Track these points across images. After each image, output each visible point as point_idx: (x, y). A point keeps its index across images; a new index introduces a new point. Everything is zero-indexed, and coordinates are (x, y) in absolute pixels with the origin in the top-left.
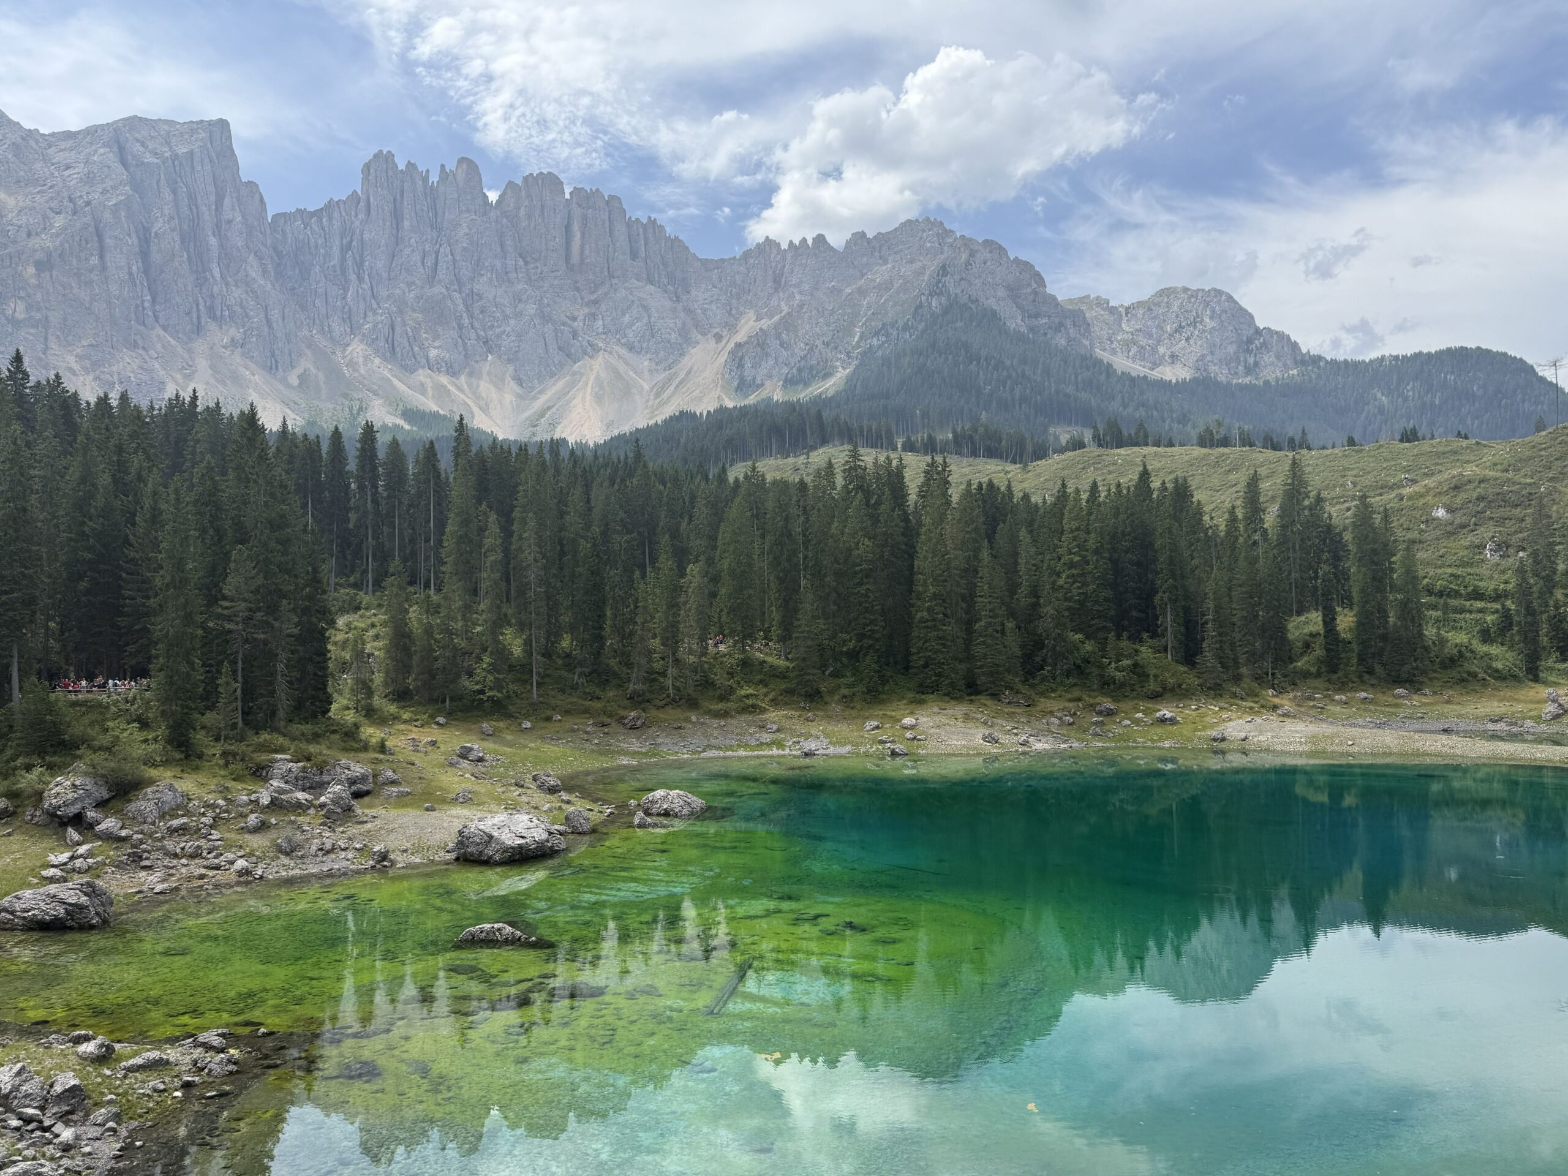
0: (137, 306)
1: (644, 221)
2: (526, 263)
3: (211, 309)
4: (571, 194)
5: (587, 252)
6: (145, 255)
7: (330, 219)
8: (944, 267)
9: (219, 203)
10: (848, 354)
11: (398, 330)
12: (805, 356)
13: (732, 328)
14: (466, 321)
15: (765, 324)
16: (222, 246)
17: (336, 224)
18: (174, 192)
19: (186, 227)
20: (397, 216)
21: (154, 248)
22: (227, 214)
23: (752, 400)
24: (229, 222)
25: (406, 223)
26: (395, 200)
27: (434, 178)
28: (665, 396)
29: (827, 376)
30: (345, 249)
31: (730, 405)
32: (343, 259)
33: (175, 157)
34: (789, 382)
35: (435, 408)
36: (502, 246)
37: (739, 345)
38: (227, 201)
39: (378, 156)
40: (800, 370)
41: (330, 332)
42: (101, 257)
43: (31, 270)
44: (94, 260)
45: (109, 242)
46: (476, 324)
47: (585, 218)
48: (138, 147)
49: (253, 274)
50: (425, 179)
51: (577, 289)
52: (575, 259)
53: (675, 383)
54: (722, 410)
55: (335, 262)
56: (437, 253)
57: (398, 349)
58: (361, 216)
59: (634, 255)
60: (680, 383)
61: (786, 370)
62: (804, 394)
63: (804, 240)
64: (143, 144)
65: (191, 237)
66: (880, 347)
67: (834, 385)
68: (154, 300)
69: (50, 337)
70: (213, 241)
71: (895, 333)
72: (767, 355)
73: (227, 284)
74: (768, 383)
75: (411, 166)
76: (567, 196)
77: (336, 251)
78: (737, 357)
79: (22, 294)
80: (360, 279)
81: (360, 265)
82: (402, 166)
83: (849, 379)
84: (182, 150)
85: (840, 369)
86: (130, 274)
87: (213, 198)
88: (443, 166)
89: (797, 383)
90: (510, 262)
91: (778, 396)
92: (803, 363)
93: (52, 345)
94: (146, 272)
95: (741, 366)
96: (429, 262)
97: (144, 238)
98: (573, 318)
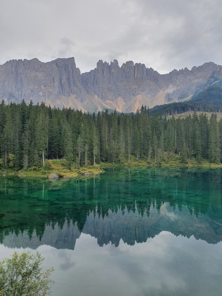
0: (59, 92)
1: (149, 68)
2: (126, 79)
3: (71, 92)
4: (135, 64)
5: (138, 75)
6: (61, 82)
7: (91, 74)
8: (214, 72)
9: (73, 73)
10: (192, 92)
11: (103, 93)
12: (183, 93)
13: (167, 88)
14: (115, 91)
18: (65, 71)
19: (67, 77)
20: (103, 72)
21: (62, 81)
22: (74, 74)
23: (171, 102)
24: (74, 76)
25: (105, 73)
26: (103, 69)
27: (110, 64)
28: (153, 103)
29: (187, 97)
30: (94, 79)
31: (167, 104)
32: (94, 81)
33: (65, 65)
34: (179, 98)
35: (110, 108)
36: (122, 76)
38: (74, 72)
39: (99, 61)
40: (182, 96)
41: (92, 94)
42: (54, 84)
43: (43, 87)
44: (53, 84)
45: (55, 81)
46: (117, 91)
47: (138, 69)
48: (60, 64)
49: (78, 85)
50: (108, 64)
51: (136, 83)
52: (136, 77)
53: (155, 100)
54: (165, 105)
55: (92, 81)
56: (110, 78)
57: (103, 97)
58: (97, 72)
59: (147, 75)
60: (156, 100)
61: (179, 96)
62: (182, 101)
63: (183, 69)
64: (60, 63)
65: (68, 79)
66: (199, 90)
67: (189, 98)
68: (62, 90)
69: (46, 98)
70: (72, 79)
71: (203, 87)
72: (174, 93)
73: (74, 87)
74: (175, 99)
75: (105, 62)
76: (134, 65)
77: (92, 79)
78: (168, 94)
79: (42, 91)
80: (97, 84)
81: (97, 82)
82: (104, 62)
83: (192, 97)
84: (66, 63)
85: (190, 95)
86: (58, 86)
87: (72, 71)
88: (111, 62)
89: (181, 98)
90: (123, 79)
91: (177, 101)
92: (182, 94)
93: (46, 99)
94: (61, 86)
95: (169, 96)
96: (109, 80)
97: (61, 80)
98: (135, 89)
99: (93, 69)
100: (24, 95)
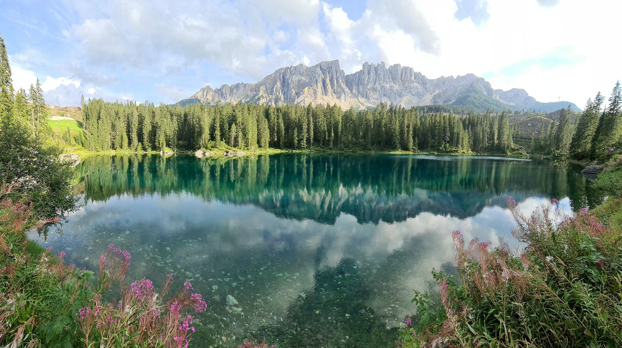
1: (418, 72)
2: (393, 80)
5: (405, 78)
6: (324, 84)
7: (356, 75)
8: (473, 82)
9: (336, 74)
10: (455, 97)
12: (447, 97)
13: (434, 92)
15: (440, 91)
16: (336, 81)
17: (357, 76)
18: (329, 73)
20: (369, 73)
22: (338, 75)
24: (338, 77)
26: (369, 70)
27: (376, 66)
28: (419, 103)
29: (452, 101)
30: (359, 80)
32: (358, 82)
33: (329, 67)
34: (445, 102)
36: (389, 77)
37: (435, 95)
39: (365, 63)
40: (446, 100)
41: (355, 94)
42: (317, 86)
43: (307, 89)
45: (318, 83)
47: (405, 72)
49: (342, 85)
50: (374, 66)
51: (403, 84)
52: (403, 79)
53: (421, 101)
56: (376, 79)
57: (368, 96)
58: (362, 74)
59: (415, 78)
61: (444, 100)
63: (449, 76)
64: (324, 66)
65: (331, 80)
66: (461, 96)
68: (325, 91)
70: (335, 81)
72: (440, 97)
74: (440, 102)
75: (372, 64)
76: (402, 68)
77: (357, 80)
78: (435, 97)
81: (361, 83)
82: (370, 64)
84: (330, 66)
86: (321, 87)
88: (378, 63)
90: (390, 80)
91: (442, 104)
94: (324, 88)
95: (435, 99)
96: (374, 81)
97: (324, 82)
98: (402, 90)
99: (359, 70)
100: (290, 98)
